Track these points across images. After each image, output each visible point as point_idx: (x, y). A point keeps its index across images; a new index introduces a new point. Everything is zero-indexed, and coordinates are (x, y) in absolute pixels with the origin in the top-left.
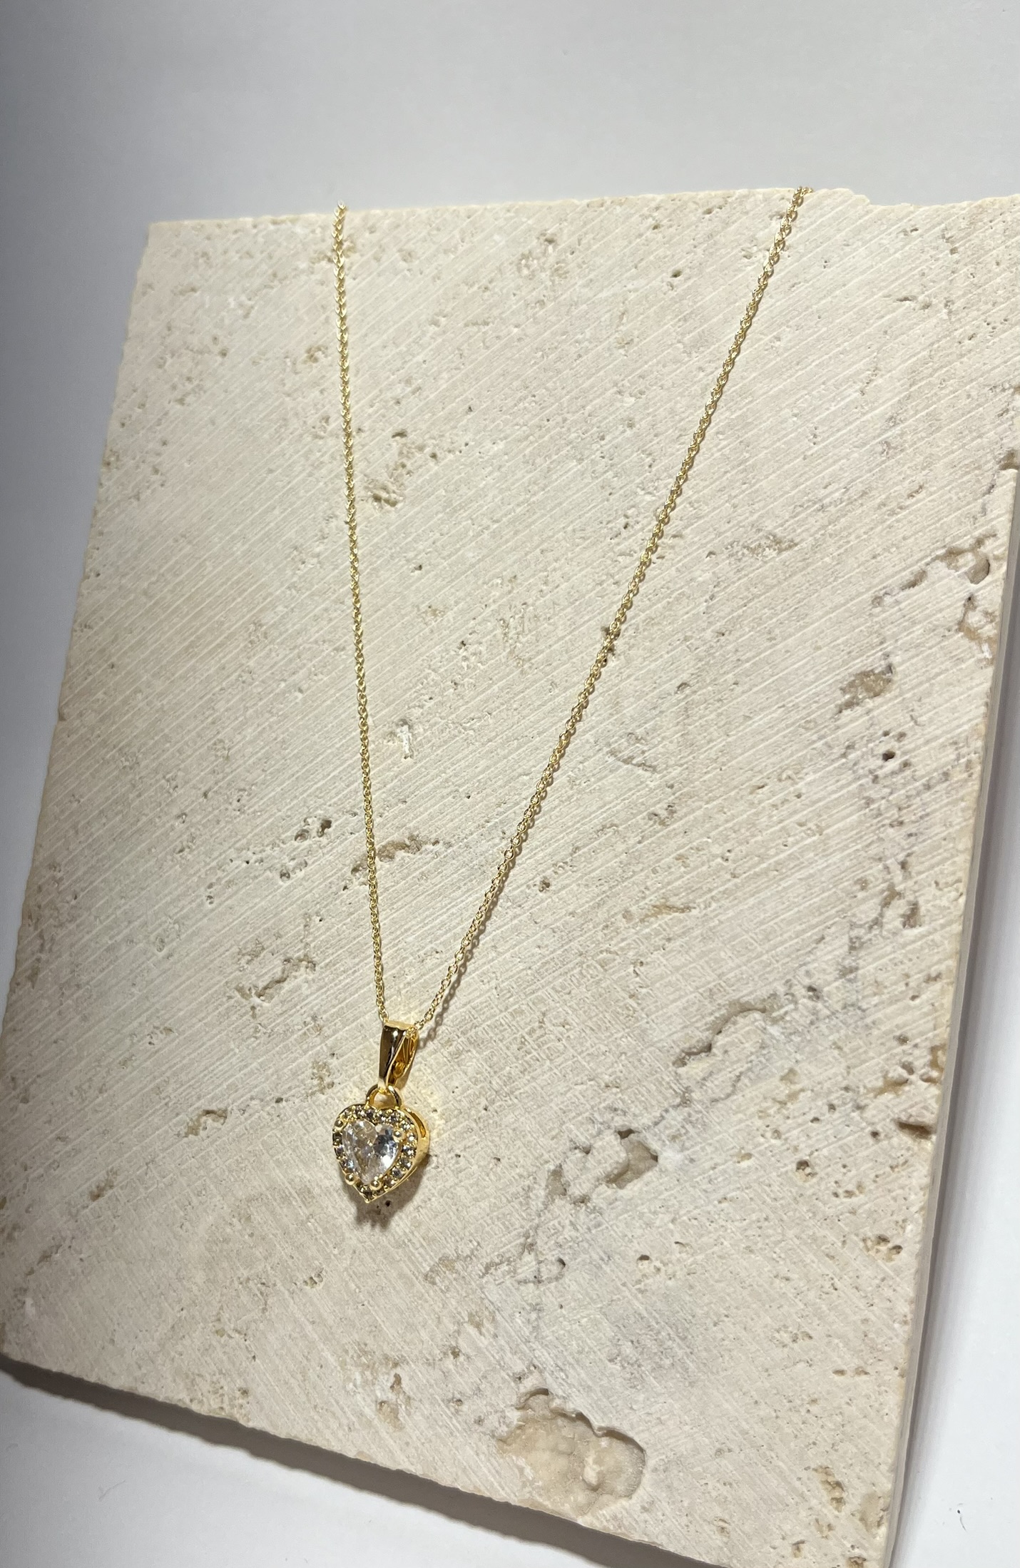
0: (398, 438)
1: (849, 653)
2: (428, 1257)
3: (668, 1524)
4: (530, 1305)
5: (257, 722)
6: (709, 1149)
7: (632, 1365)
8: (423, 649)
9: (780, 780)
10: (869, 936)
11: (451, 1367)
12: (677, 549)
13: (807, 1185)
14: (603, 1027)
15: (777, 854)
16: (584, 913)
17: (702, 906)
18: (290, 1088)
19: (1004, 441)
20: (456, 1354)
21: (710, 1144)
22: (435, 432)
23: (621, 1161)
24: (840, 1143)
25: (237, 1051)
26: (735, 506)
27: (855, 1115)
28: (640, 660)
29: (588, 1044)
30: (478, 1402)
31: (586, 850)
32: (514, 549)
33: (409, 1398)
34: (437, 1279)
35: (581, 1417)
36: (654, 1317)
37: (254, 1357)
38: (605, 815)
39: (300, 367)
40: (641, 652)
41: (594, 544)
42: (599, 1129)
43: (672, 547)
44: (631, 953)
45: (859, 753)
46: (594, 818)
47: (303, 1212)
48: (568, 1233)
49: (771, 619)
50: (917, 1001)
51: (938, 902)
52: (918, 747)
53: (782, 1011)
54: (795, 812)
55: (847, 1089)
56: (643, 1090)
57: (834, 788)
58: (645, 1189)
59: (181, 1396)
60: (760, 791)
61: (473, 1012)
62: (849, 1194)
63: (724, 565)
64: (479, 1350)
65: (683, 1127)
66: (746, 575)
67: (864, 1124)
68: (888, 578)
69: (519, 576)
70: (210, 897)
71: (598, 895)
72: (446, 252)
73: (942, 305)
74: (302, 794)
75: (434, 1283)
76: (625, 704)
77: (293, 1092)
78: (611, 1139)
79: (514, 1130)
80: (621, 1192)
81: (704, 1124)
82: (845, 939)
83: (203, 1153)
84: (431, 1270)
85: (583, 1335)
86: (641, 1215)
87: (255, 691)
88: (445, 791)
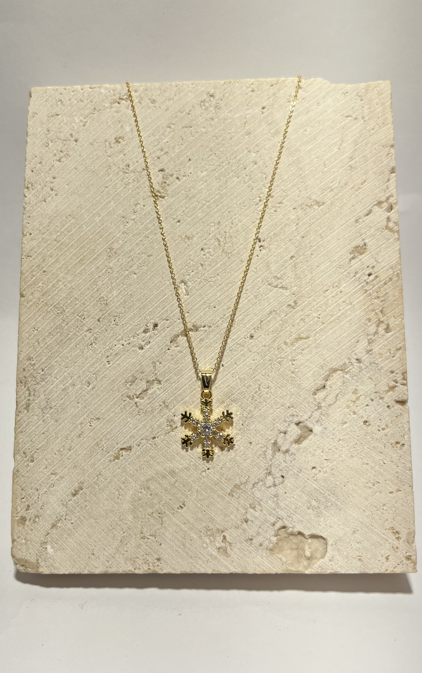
0: (160, 172)
1: (350, 240)
2: (229, 486)
3: (340, 563)
4: (273, 495)
5: (118, 288)
6: (331, 423)
7: (317, 508)
8: (186, 253)
9: (333, 287)
10: (375, 338)
11: (246, 527)
12: (281, 208)
13: (368, 429)
14: (284, 386)
15: (337, 314)
16: (269, 345)
17: (313, 336)
18: (158, 432)
19: (390, 164)
20: (246, 522)
21: (331, 421)
22: (177, 169)
23: (299, 434)
24: (377, 412)
25: (132, 422)
26: (300, 191)
27: (381, 401)
28: (274, 249)
29: (279, 393)
30: (259, 537)
31: (265, 321)
32: (218, 211)
33: (230, 543)
34: (234, 494)
35: (300, 533)
36: (322, 489)
37: (160, 544)
38: (270, 308)
39: (112, 145)
40: (274, 246)
41: (249, 208)
42: (289, 424)
43: (279, 207)
44: (290, 357)
45: (360, 274)
46: (267, 309)
47: (173, 480)
48: (283, 465)
49: (320, 230)
50: (395, 358)
51: (395, 323)
52: (379, 270)
53: (349, 369)
54: (341, 298)
55: (376, 393)
56: (303, 406)
57: (353, 288)
58: (310, 442)
59: (129, 569)
60: (327, 292)
61: (231, 389)
62: (383, 429)
63: (300, 212)
64: (256, 518)
65: (320, 417)
66: (308, 216)
67: (384, 404)
68: (359, 213)
69: (221, 222)
70: (108, 362)
71: (273, 338)
72: (169, 100)
73: (361, 119)
74: (142, 315)
75: (233, 496)
76: (271, 266)
77: (159, 434)
78: (293, 426)
79: (255, 430)
80: (301, 445)
81: (328, 414)
82: (366, 340)
83: (123, 466)
84: (231, 491)
85: (296, 502)
86: (310, 452)
87: (114, 275)
88: (205, 307)
